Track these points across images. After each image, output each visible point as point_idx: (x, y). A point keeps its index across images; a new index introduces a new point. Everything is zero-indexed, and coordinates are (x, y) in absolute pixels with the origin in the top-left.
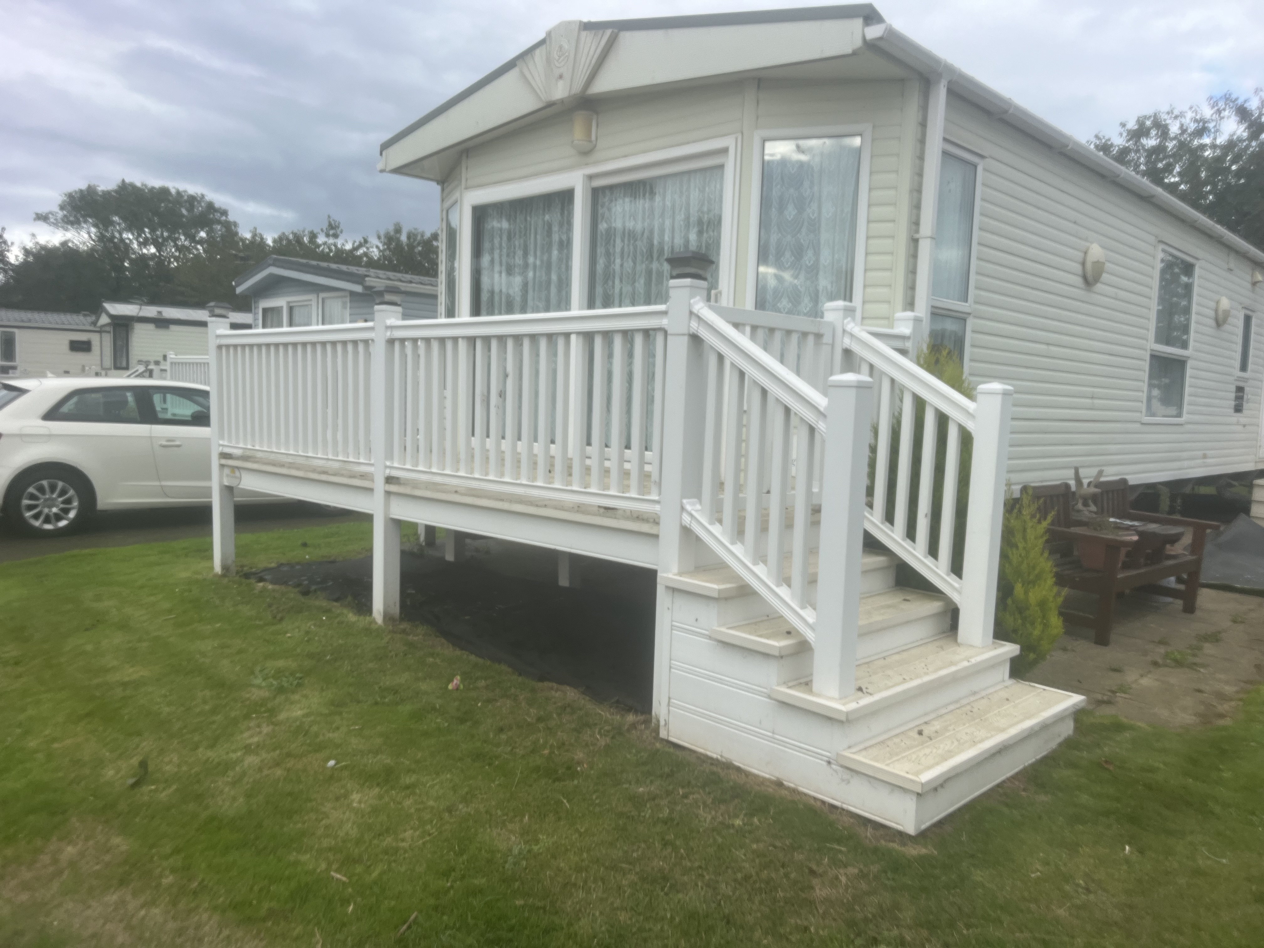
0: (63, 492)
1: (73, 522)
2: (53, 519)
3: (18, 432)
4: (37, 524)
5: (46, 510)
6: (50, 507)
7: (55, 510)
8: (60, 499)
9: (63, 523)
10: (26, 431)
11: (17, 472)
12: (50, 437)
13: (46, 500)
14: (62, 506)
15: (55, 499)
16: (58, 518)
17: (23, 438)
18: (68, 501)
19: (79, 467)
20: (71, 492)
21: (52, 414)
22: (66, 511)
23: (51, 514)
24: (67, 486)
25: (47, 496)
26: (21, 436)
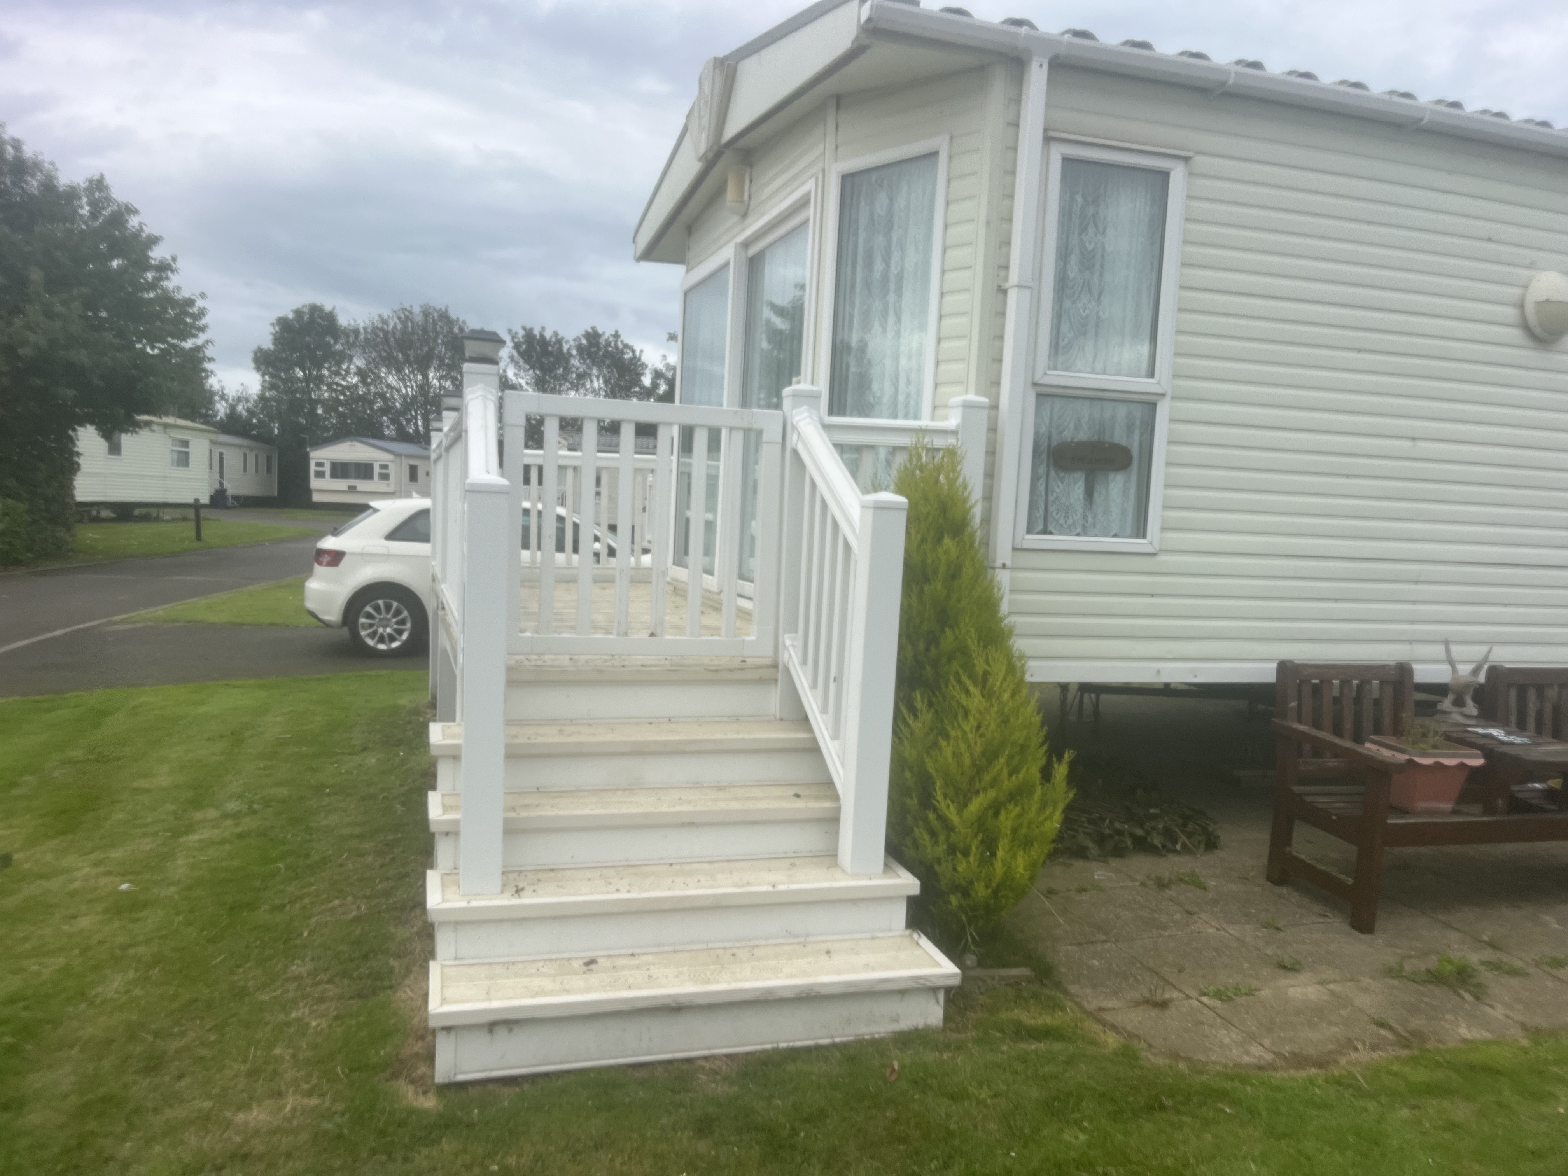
0: (398, 613)
1: (405, 644)
2: (387, 639)
3: (360, 551)
4: (370, 642)
5: (381, 630)
6: (385, 627)
7: (389, 630)
8: (394, 620)
9: (395, 645)
10: (368, 550)
11: (356, 590)
12: (388, 557)
13: (381, 620)
14: (395, 626)
15: (389, 620)
16: (392, 639)
17: (365, 557)
18: (402, 622)
19: (412, 588)
20: (405, 613)
21: (394, 535)
22: (400, 632)
23: (385, 634)
24: (402, 607)
25: (382, 617)
26: (362, 554)
